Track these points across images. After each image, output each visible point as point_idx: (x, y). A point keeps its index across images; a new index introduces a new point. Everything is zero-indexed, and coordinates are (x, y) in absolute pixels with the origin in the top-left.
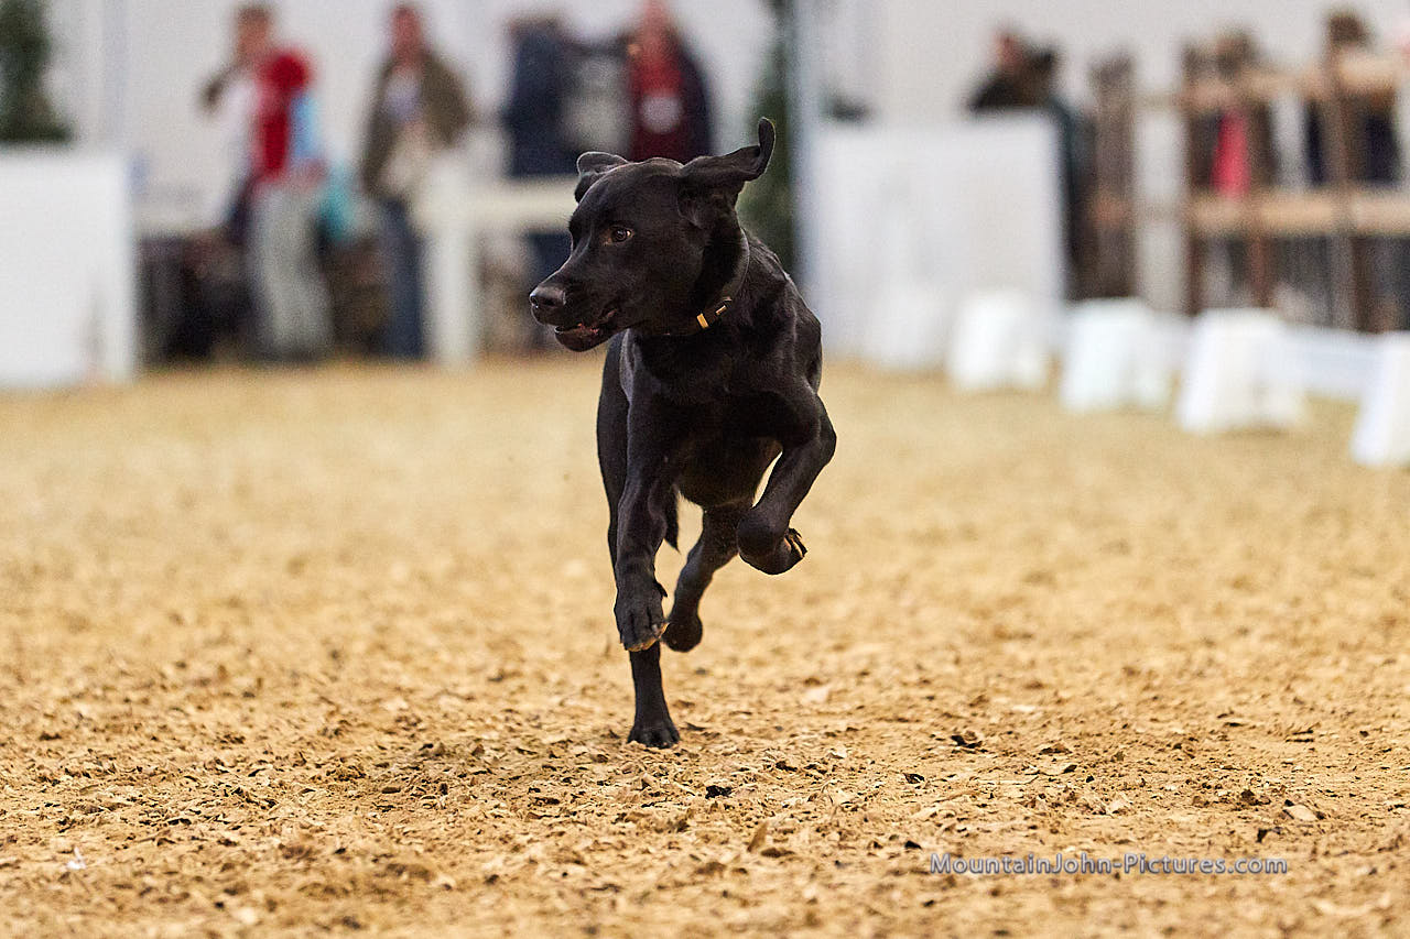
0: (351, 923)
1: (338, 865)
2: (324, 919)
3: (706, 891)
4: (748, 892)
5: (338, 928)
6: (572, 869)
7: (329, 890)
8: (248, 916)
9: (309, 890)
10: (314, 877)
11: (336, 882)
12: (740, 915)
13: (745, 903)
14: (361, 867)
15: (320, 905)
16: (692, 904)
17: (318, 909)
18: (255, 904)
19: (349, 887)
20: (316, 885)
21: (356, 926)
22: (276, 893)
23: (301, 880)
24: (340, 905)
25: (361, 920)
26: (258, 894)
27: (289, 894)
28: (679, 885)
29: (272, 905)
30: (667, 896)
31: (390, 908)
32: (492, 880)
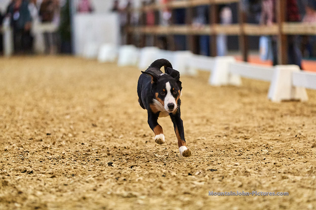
3: (44, 152)
4: (52, 152)
6: (21, 148)
12: (51, 157)
16: (42, 154)
28: (40, 151)
30: (37, 153)
32: (6, 150)
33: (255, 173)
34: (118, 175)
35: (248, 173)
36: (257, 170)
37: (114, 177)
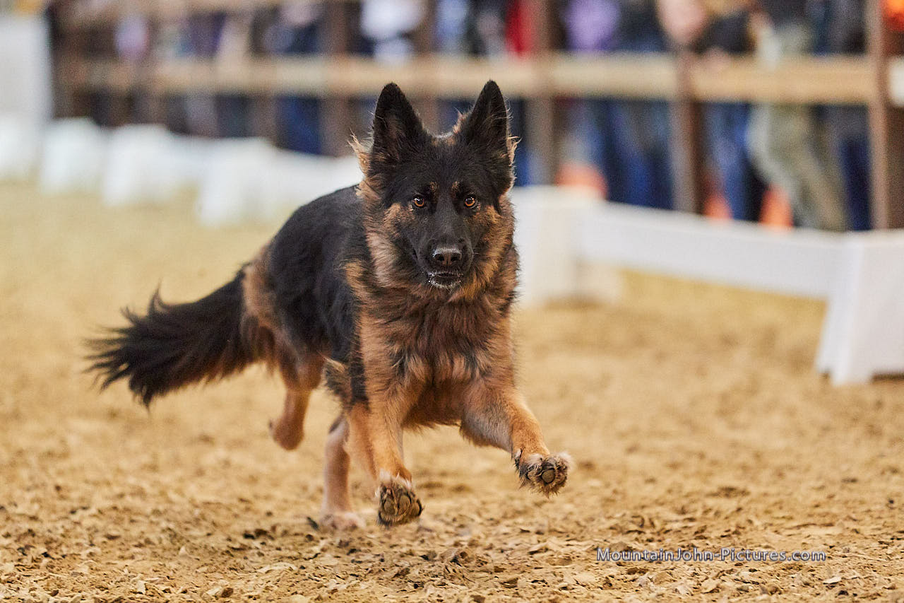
33: (447, 532)
34: (28, 540)
35: (427, 533)
36: (456, 524)
37: (16, 546)
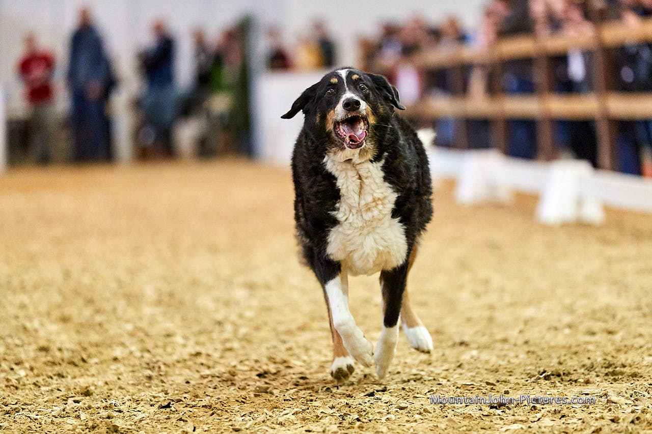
0: (61, 376)
1: (58, 354)
2: (50, 374)
3: (195, 363)
4: (210, 363)
5: (55, 378)
6: (147, 355)
7: (54, 363)
8: (22, 373)
9: (46, 363)
10: (49, 358)
11: (57, 361)
12: (207, 372)
13: (209, 367)
14: (67, 355)
15: (50, 369)
16: (189, 368)
17: (50, 371)
18: (25, 369)
19: (61, 362)
20: (49, 361)
21: (63, 377)
22: (33, 364)
23: (43, 359)
24: (57, 369)
25: (65, 375)
26: (27, 365)
27: (38, 365)
28: (185, 360)
29: (32, 369)
30: (179, 365)
31: (76, 370)
32: (115, 359)
